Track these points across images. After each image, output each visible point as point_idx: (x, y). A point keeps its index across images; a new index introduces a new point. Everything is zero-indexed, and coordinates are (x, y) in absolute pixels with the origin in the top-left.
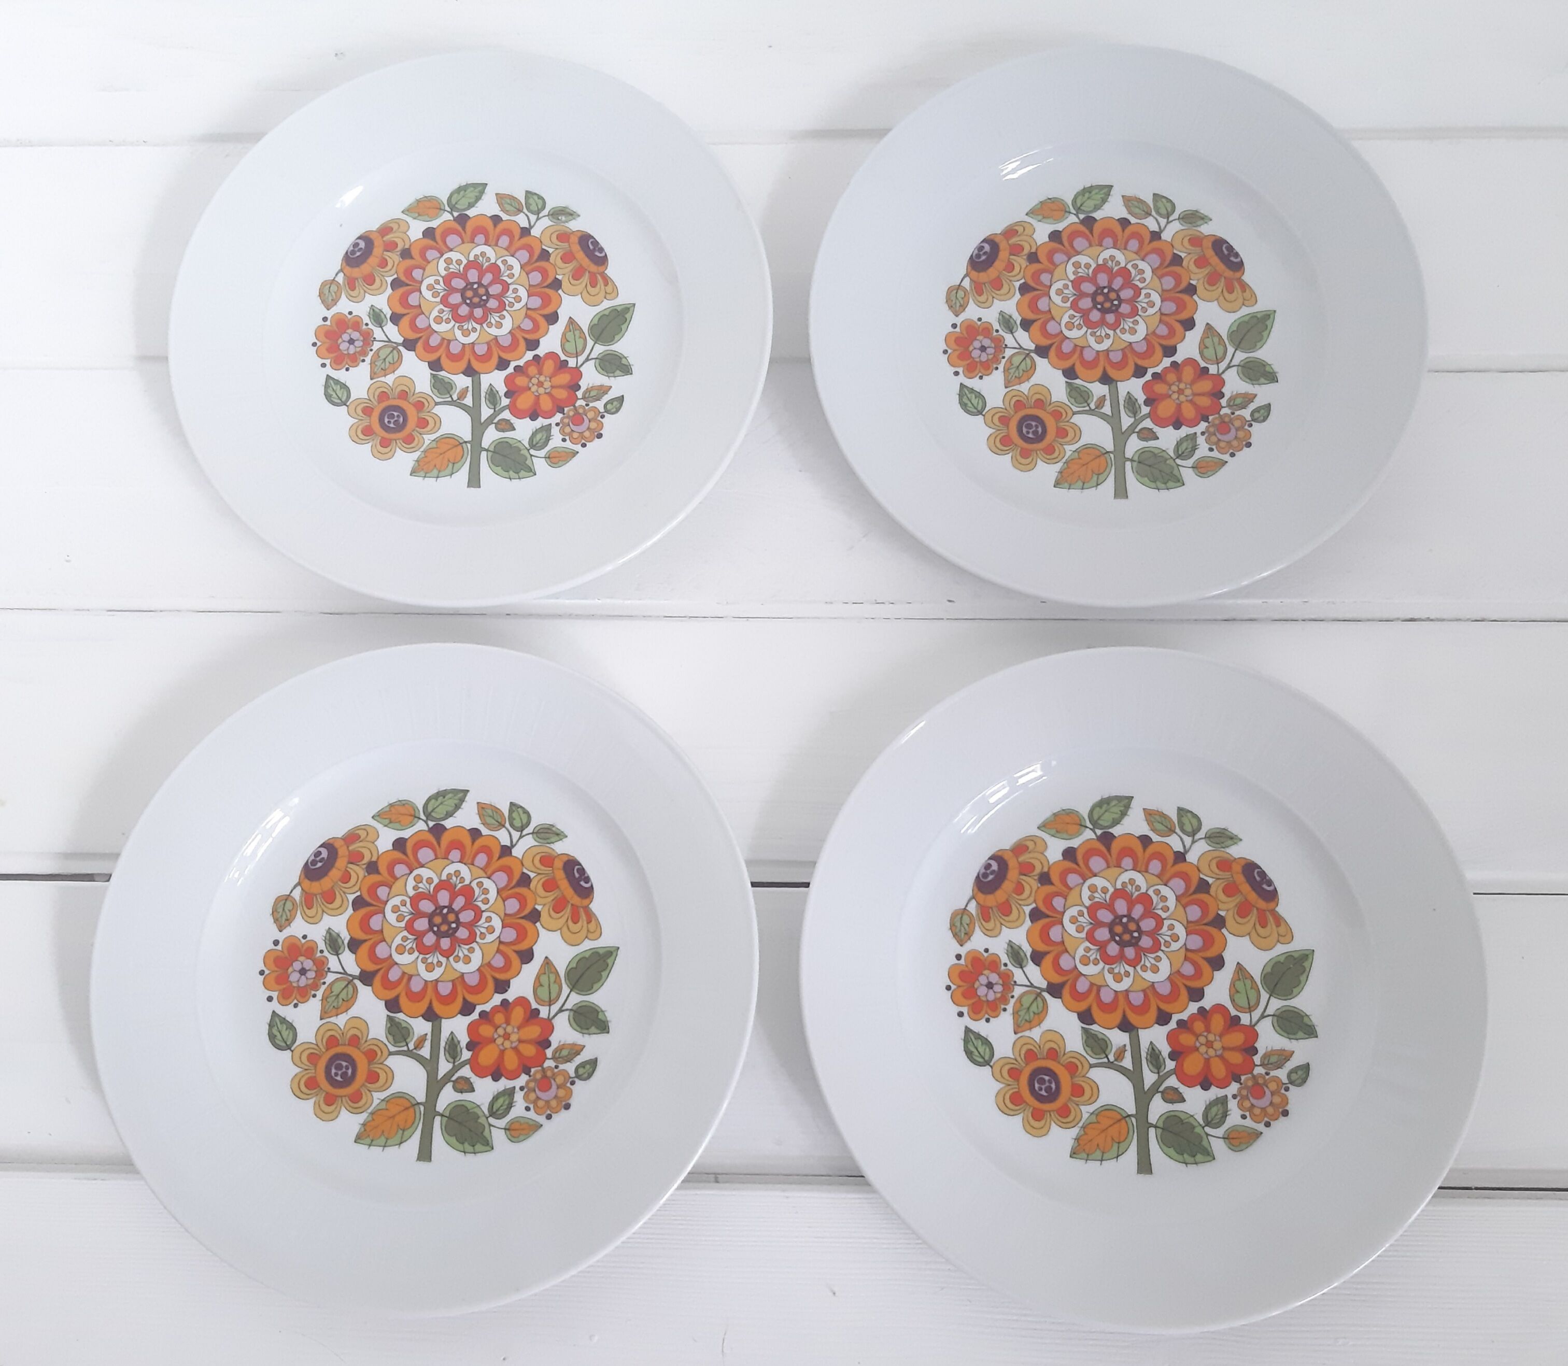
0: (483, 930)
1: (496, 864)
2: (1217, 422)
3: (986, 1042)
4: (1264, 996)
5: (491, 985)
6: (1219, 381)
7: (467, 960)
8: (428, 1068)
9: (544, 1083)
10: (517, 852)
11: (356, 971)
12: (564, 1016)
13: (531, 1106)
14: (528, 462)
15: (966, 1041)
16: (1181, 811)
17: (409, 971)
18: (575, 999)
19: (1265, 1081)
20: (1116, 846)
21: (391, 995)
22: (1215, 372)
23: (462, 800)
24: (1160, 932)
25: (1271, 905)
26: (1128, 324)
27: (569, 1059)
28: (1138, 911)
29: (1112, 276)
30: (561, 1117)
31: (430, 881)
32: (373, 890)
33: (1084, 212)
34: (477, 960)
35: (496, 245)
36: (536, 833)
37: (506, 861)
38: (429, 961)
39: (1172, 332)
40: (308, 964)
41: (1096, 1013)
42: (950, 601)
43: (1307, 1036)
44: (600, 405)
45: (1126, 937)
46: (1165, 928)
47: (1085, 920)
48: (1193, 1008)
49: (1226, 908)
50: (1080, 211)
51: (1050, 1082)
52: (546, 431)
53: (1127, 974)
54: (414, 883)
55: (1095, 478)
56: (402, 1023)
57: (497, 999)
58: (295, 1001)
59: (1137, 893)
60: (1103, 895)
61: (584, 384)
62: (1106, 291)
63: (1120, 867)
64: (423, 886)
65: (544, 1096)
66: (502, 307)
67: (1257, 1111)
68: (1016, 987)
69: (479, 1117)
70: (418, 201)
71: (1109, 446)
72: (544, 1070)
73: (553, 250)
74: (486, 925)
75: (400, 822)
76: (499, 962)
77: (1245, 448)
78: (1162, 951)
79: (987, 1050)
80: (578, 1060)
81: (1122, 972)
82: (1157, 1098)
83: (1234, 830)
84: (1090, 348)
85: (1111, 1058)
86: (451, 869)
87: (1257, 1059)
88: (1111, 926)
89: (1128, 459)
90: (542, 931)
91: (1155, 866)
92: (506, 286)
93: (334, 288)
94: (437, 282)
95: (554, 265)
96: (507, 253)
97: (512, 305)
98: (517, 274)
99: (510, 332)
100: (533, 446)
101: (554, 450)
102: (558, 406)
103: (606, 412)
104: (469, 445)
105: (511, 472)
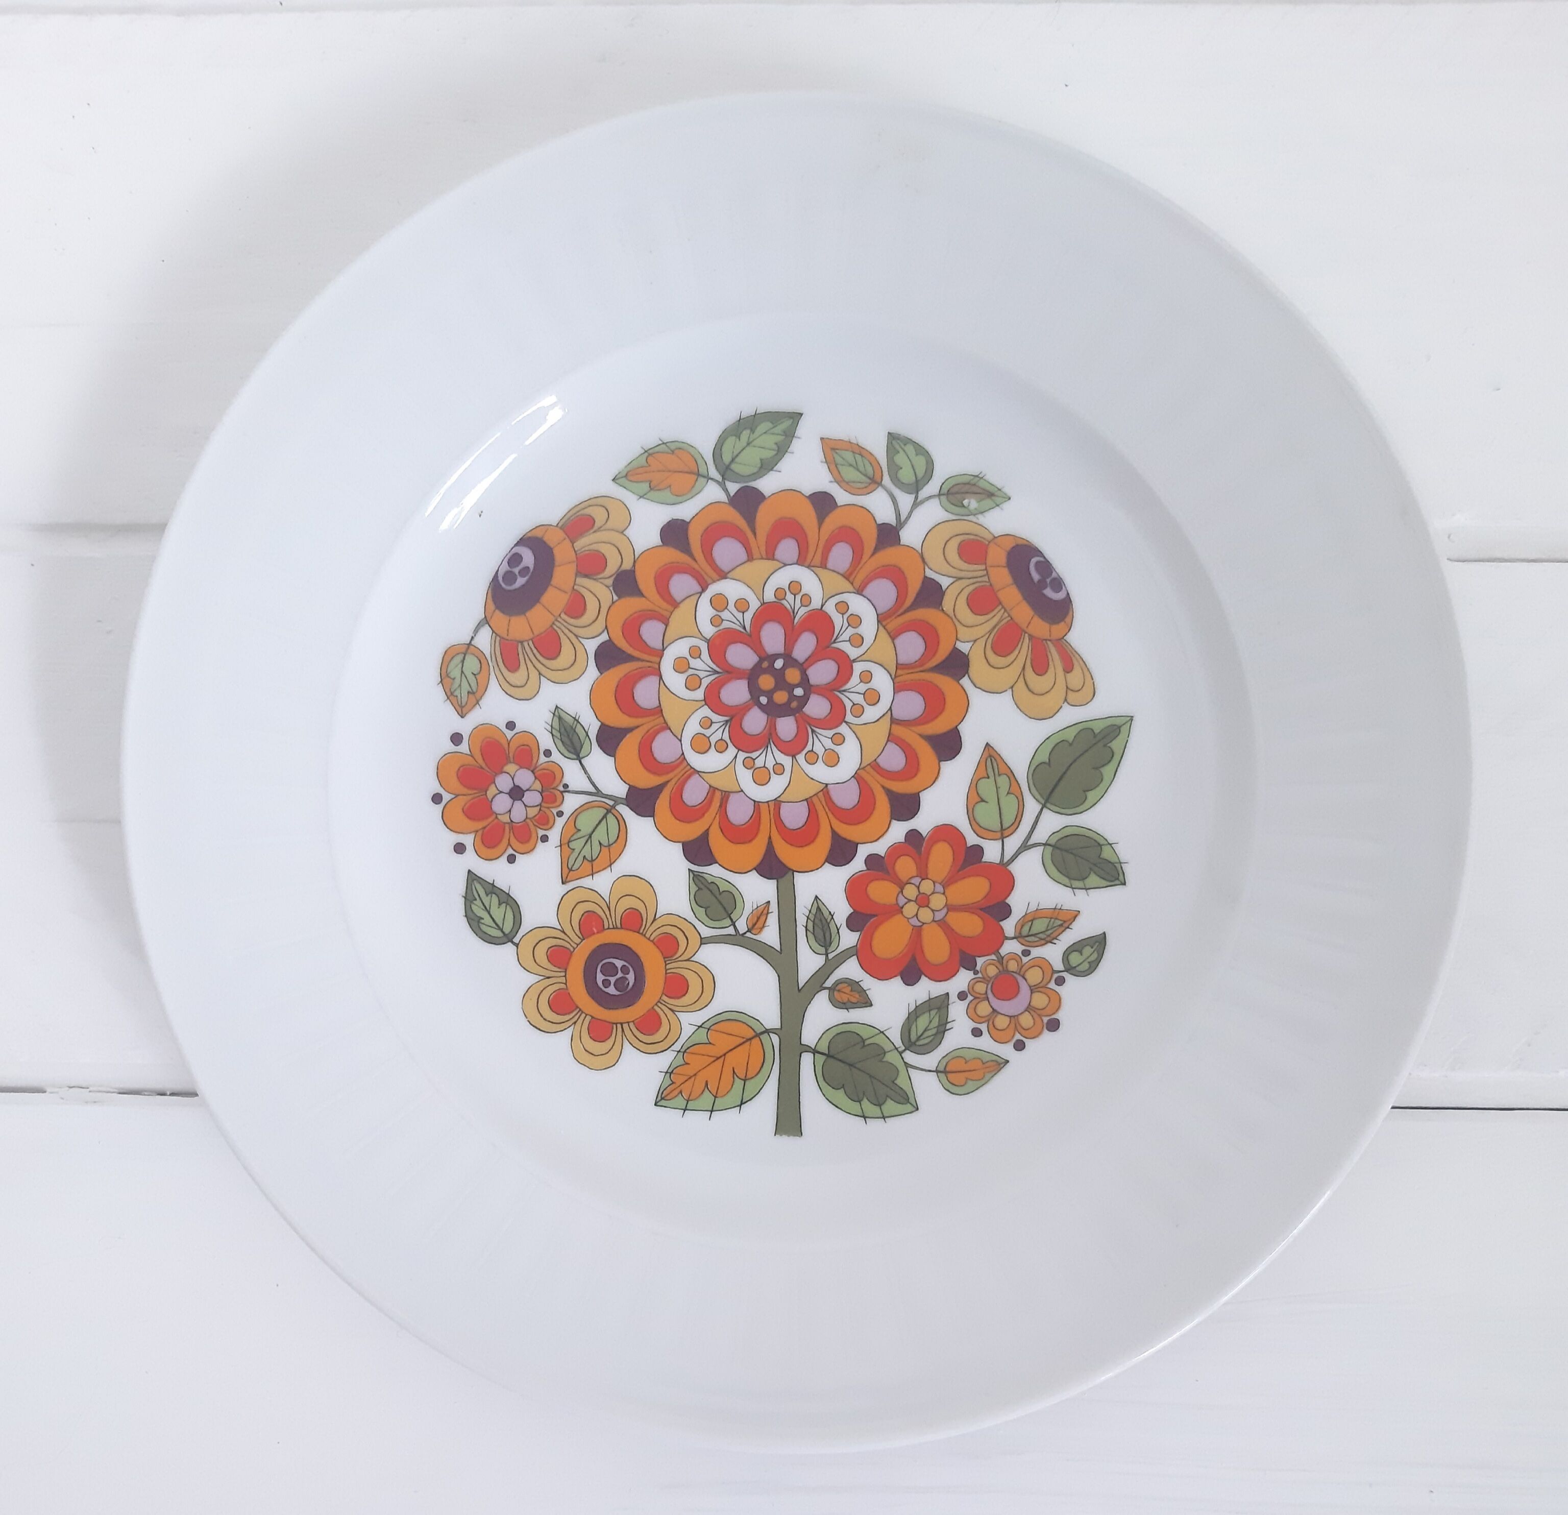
14: (901, 1081)
35: (824, 565)
44: (1053, 953)
52: (938, 1010)
61: (1019, 902)
66: (836, 716)
70: (649, 453)
73: (950, 580)
92: (845, 666)
93: (472, 664)
94: (695, 652)
95: (953, 618)
96: (847, 585)
97: (858, 710)
98: (869, 638)
99: (857, 776)
100: (911, 1043)
101: (955, 1055)
102: (963, 954)
103: (1066, 970)
104: (775, 1039)
105: (865, 1102)
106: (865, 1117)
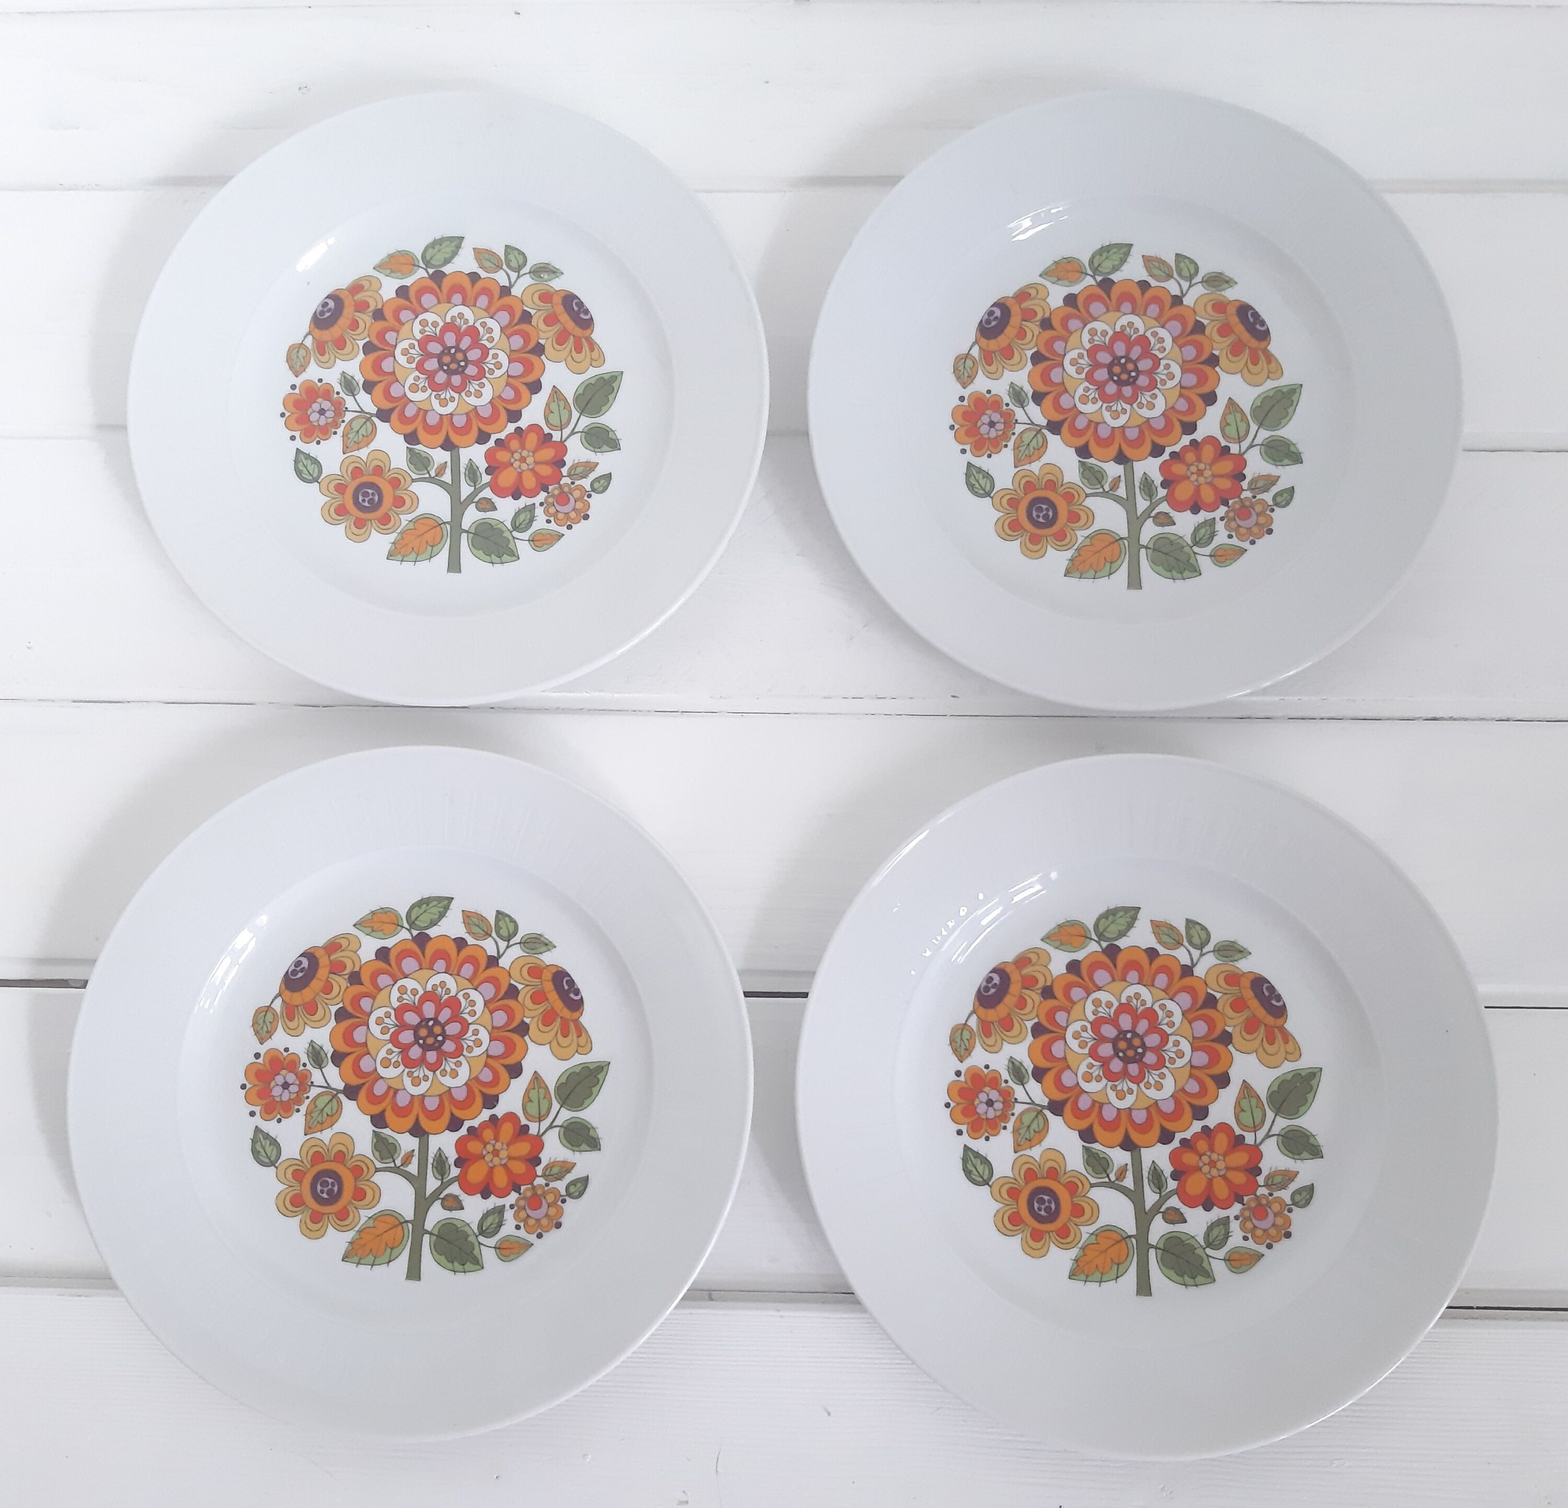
0: (471, 1044)
1: (482, 976)
2: (1237, 506)
3: (985, 1161)
4: (1270, 1115)
5: (479, 1100)
6: (1241, 462)
7: (455, 1074)
8: (416, 1186)
9: (535, 1201)
10: (504, 962)
11: (340, 1085)
12: (554, 1133)
13: (522, 1225)
14: (511, 546)
15: (965, 1160)
16: (1190, 923)
17: (395, 1085)
18: (566, 1115)
19: (1268, 1202)
20: (1121, 960)
21: (377, 1109)
22: (1237, 452)
23: (447, 908)
24: (1165, 1048)
25: (1279, 1022)
26: (1145, 398)
27: (559, 1178)
28: (1143, 1026)
29: (1130, 344)
30: (552, 1236)
31: (415, 992)
32: (356, 1001)
33: (1101, 274)
34: (464, 1074)
35: (475, 305)
36: (523, 943)
37: (492, 972)
38: (415, 1074)
39: (1192, 408)
40: (291, 1078)
41: (1098, 1131)
42: (953, 697)
43: (1311, 1157)
44: (586, 483)
45: (1130, 1053)
46: (1170, 1044)
47: (1088, 1035)
48: (1197, 1126)
49: (1233, 1024)
50: (1097, 272)
51: (1050, 1202)
52: (530, 511)
53: (1131, 1091)
54: (399, 995)
55: (1108, 565)
56: (388, 1138)
57: (486, 1115)
58: (279, 1116)
59: (1142, 1008)
60: (1107, 1010)
61: (569, 459)
62: (1123, 361)
63: (1126, 981)
64: (407, 998)
65: (534, 1214)
66: (481, 374)
67: (1259, 1233)
68: (1016, 1105)
69: (468, 1236)
70: (391, 256)
71: (1123, 532)
72: (534, 1188)
73: (535, 311)
74: (473, 1038)
75: (382, 930)
76: (487, 1076)
77: (1266, 535)
78: (1167, 1067)
79: (987, 1168)
80: (569, 1178)
81: (1125, 1089)
82: (1159, 1219)
83: (1243, 942)
84: (1105, 424)
85: (1113, 1178)
86: (436, 980)
87: (1261, 1180)
88: (1115, 1042)
89: (1143, 546)
90: (531, 1045)
91: (1162, 980)
92: (485, 351)
93: (302, 352)
94: (412, 346)
95: (536, 328)
96: (486, 314)
97: (492, 372)
98: (496, 338)
99: (491, 402)
100: (516, 527)
101: (539, 532)
102: (542, 484)
103: (593, 491)
104: (448, 527)
105: (493, 556)
106: (492, 563)
